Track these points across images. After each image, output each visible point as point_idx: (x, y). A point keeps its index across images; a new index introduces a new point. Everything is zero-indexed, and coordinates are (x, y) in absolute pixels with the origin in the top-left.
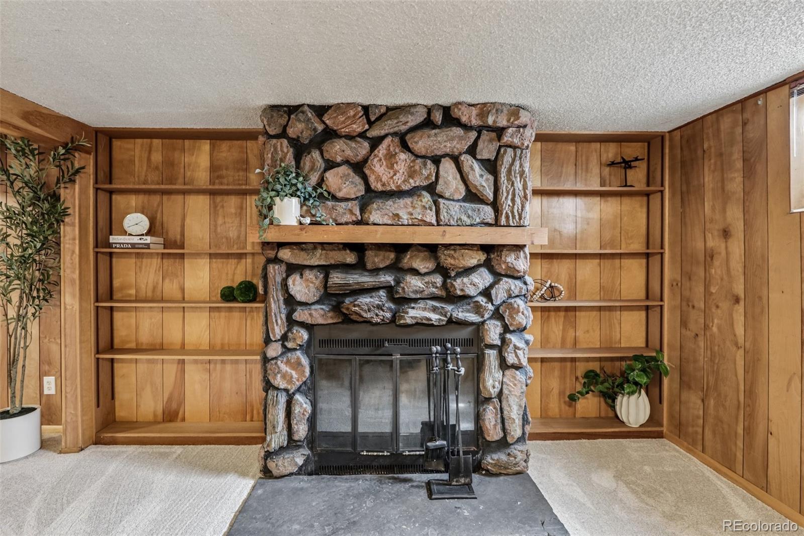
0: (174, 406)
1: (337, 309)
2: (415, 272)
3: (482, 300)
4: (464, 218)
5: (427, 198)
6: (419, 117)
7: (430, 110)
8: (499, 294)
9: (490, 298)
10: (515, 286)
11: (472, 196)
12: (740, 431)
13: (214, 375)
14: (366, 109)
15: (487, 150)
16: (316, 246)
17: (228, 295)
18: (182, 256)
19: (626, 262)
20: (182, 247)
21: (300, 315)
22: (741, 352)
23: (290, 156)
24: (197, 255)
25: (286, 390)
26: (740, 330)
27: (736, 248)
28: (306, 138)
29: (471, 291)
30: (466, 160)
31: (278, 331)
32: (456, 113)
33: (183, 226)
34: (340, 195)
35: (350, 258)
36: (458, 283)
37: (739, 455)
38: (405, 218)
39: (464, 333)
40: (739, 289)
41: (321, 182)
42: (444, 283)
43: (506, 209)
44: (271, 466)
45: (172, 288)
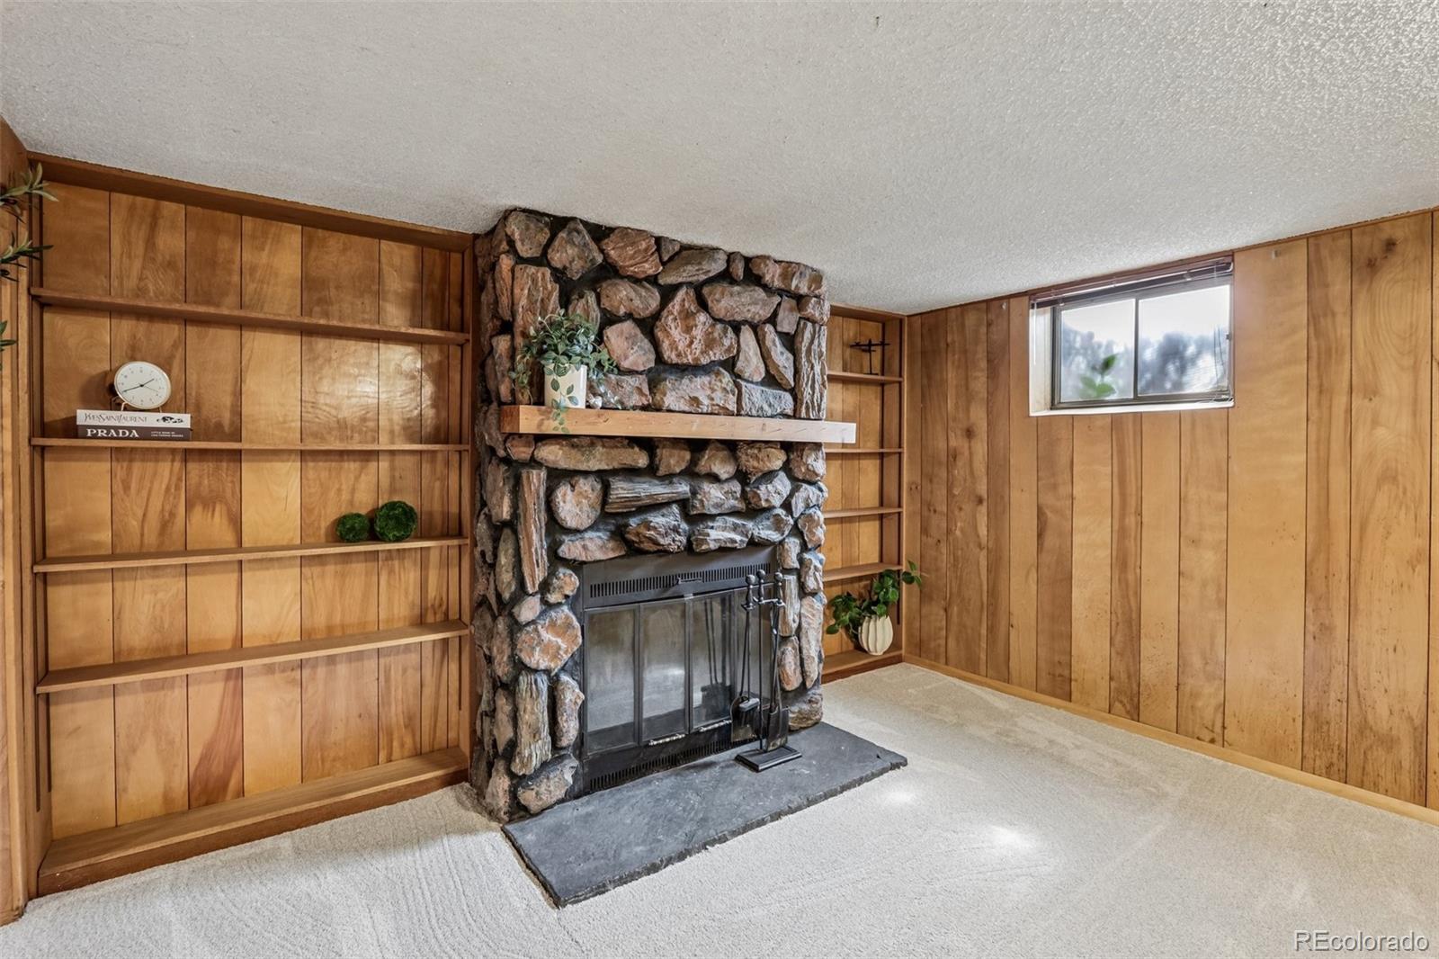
0: (217, 768)
1: (619, 534)
2: (714, 478)
3: (783, 513)
4: (766, 407)
5: (727, 378)
6: (718, 266)
7: (731, 257)
8: (799, 505)
9: (790, 510)
10: (814, 494)
12: (984, 632)
13: (310, 691)
14: (658, 240)
15: (787, 323)
16: (597, 442)
17: (347, 529)
18: (236, 456)
19: (863, 463)
20: (236, 436)
21: (570, 549)
22: (985, 551)
23: (555, 297)
24: (272, 456)
25: (547, 672)
26: (983, 531)
27: (980, 448)
28: (576, 270)
30: (767, 331)
31: (534, 576)
32: (759, 268)
33: (238, 394)
34: (626, 364)
35: (642, 461)
36: (763, 490)
37: (983, 656)
38: (702, 404)
39: (762, 556)
40: (982, 489)
41: (600, 343)
42: (743, 492)
43: (807, 398)
44: (528, 797)
45: (210, 526)
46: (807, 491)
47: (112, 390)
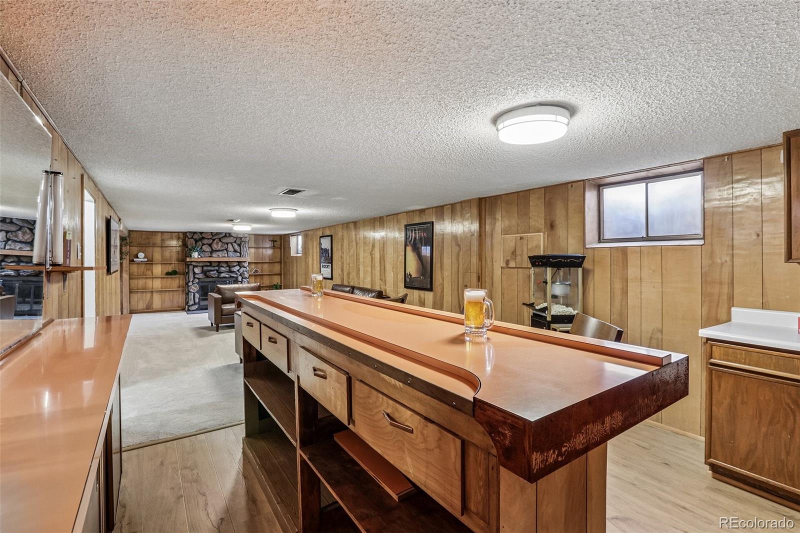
0: (150, 304)
1: (205, 275)
2: (223, 267)
3: (237, 272)
4: (233, 256)
5: (225, 251)
6: (224, 235)
7: (226, 233)
8: (241, 271)
9: (239, 272)
10: (245, 269)
11: (235, 251)
13: (163, 297)
14: (212, 233)
15: (238, 242)
16: (200, 262)
17: (168, 274)
18: (152, 264)
19: (275, 264)
20: (152, 261)
21: (196, 276)
23: (194, 243)
24: (157, 264)
25: (193, 293)
27: (287, 261)
28: (198, 239)
29: (235, 270)
30: (234, 244)
31: (191, 280)
32: (232, 234)
33: (152, 256)
34: (206, 251)
35: (208, 264)
36: (232, 269)
38: (221, 256)
39: (234, 279)
41: (201, 248)
42: (229, 269)
43: (242, 254)
44: (190, 308)
45: (149, 273)
46: (242, 269)
47: (137, 256)
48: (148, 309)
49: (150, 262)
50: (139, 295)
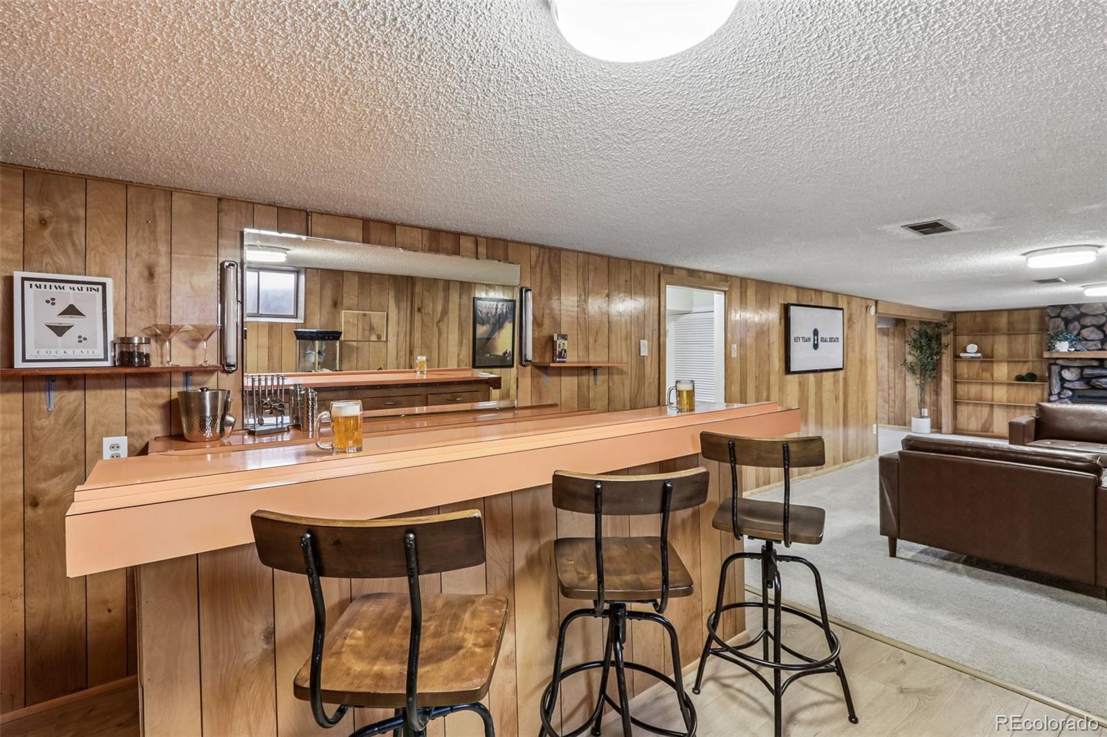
0: (988, 425)
1: (1088, 383)
13: (1010, 413)
17: (1020, 378)
18: (992, 362)
20: (992, 357)
23: (1063, 325)
24: (1001, 361)
28: (1070, 317)
31: (1056, 391)
33: (992, 349)
34: (1089, 339)
41: (1079, 334)
47: (966, 349)
48: (986, 431)
49: (988, 358)
50: (971, 408)
